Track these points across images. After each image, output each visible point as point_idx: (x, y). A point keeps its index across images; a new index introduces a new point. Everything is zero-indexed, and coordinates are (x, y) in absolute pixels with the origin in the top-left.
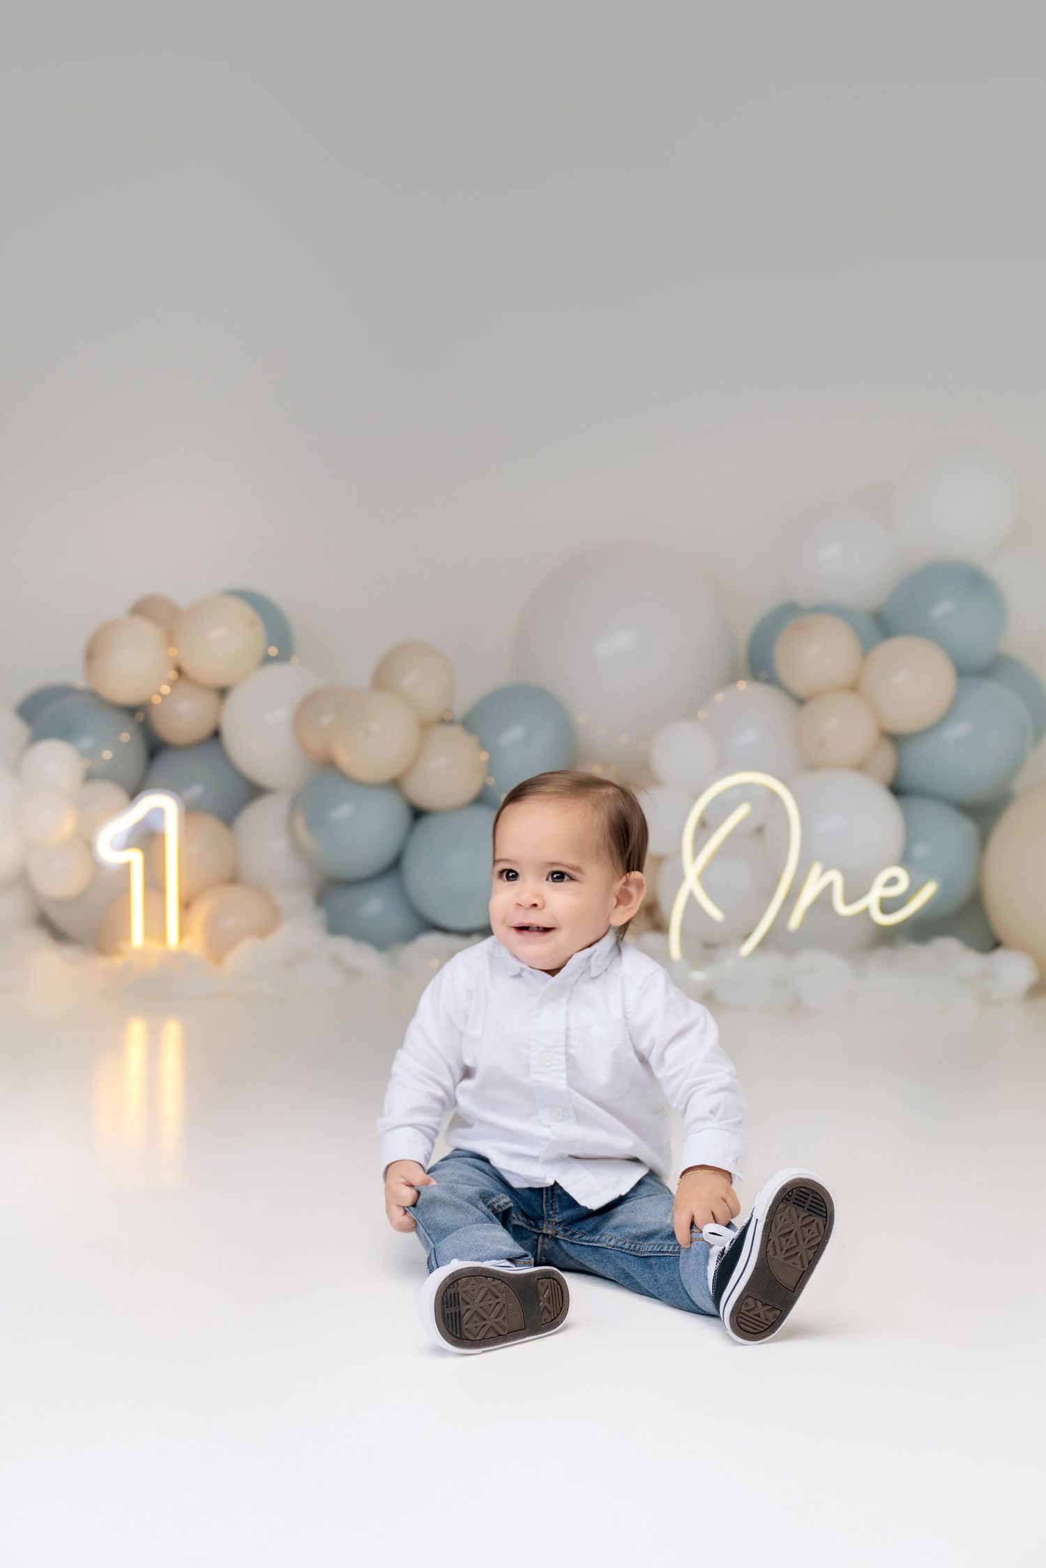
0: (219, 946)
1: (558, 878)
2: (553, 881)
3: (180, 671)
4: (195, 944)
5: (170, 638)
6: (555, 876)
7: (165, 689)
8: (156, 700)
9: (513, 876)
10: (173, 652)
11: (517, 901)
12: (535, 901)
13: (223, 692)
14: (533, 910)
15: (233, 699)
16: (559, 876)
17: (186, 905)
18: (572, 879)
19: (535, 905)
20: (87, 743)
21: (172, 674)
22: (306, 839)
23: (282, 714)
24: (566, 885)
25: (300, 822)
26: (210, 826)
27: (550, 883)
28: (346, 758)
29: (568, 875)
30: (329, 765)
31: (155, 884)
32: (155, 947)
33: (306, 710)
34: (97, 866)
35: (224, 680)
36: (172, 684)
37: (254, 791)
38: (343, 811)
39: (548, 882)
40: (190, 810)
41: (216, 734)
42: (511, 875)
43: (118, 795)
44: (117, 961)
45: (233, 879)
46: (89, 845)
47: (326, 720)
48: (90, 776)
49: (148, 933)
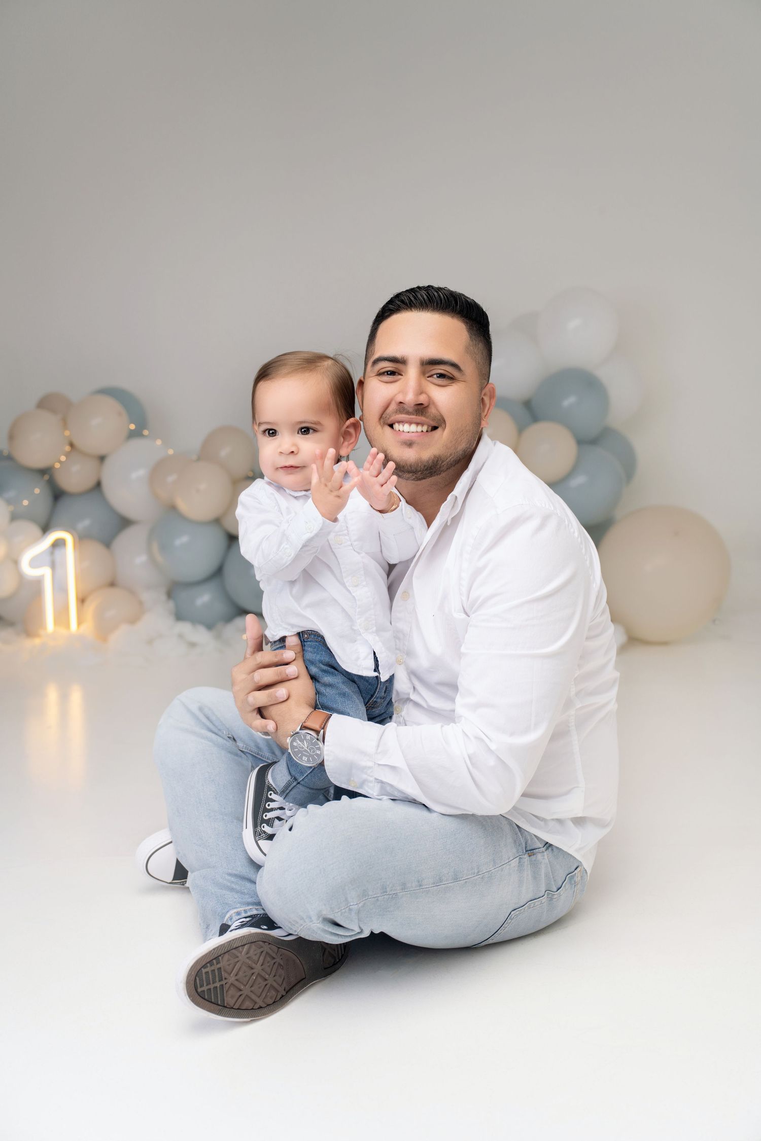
0: (104, 630)
1: (305, 431)
2: (303, 434)
3: (72, 445)
4: (88, 627)
5: (65, 423)
6: (303, 430)
7: (63, 458)
8: (57, 465)
9: (273, 433)
10: (67, 433)
11: (279, 450)
12: (293, 449)
13: (102, 459)
14: (292, 456)
15: (108, 462)
16: (305, 430)
17: (82, 601)
18: (315, 431)
19: (293, 452)
20: (11, 494)
21: (68, 448)
22: (159, 558)
23: (141, 473)
24: (311, 436)
25: (155, 547)
26: (95, 549)
27: (300, 435)
28: (183, 506)
29: (312, 429)
30: (173, 508)
31: (60, 588)
32: (62, 631)
33: (157, 471)
34: (21, 576)
35: (102, 452)
36: (67, 455)
37: (125, 523)
38: (183, 540)
39: (299, 435)
40: (82, 538)
41: (98, 485)
42: (272, 432)
43: (35, 530)
44: (37, 641)
45: (112, 584)
46: (16, 563)
47: (171, 479)
48: (14, 517)
49: (57, 622)
